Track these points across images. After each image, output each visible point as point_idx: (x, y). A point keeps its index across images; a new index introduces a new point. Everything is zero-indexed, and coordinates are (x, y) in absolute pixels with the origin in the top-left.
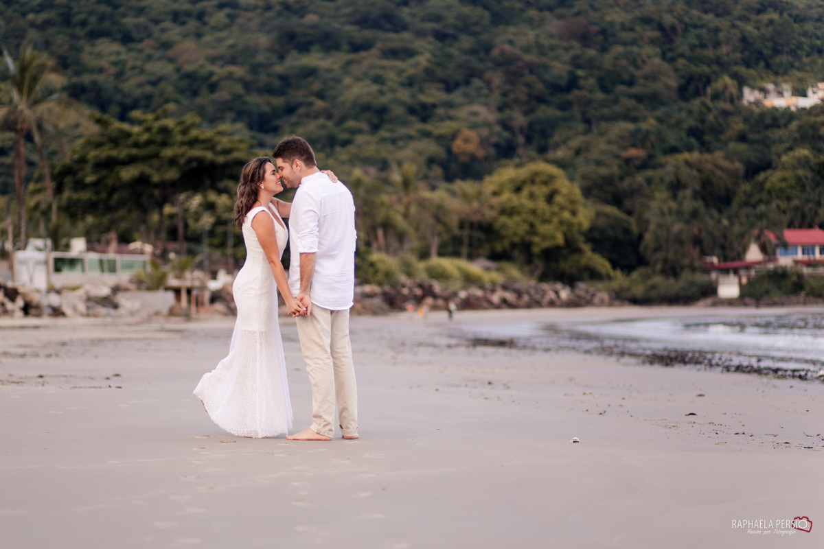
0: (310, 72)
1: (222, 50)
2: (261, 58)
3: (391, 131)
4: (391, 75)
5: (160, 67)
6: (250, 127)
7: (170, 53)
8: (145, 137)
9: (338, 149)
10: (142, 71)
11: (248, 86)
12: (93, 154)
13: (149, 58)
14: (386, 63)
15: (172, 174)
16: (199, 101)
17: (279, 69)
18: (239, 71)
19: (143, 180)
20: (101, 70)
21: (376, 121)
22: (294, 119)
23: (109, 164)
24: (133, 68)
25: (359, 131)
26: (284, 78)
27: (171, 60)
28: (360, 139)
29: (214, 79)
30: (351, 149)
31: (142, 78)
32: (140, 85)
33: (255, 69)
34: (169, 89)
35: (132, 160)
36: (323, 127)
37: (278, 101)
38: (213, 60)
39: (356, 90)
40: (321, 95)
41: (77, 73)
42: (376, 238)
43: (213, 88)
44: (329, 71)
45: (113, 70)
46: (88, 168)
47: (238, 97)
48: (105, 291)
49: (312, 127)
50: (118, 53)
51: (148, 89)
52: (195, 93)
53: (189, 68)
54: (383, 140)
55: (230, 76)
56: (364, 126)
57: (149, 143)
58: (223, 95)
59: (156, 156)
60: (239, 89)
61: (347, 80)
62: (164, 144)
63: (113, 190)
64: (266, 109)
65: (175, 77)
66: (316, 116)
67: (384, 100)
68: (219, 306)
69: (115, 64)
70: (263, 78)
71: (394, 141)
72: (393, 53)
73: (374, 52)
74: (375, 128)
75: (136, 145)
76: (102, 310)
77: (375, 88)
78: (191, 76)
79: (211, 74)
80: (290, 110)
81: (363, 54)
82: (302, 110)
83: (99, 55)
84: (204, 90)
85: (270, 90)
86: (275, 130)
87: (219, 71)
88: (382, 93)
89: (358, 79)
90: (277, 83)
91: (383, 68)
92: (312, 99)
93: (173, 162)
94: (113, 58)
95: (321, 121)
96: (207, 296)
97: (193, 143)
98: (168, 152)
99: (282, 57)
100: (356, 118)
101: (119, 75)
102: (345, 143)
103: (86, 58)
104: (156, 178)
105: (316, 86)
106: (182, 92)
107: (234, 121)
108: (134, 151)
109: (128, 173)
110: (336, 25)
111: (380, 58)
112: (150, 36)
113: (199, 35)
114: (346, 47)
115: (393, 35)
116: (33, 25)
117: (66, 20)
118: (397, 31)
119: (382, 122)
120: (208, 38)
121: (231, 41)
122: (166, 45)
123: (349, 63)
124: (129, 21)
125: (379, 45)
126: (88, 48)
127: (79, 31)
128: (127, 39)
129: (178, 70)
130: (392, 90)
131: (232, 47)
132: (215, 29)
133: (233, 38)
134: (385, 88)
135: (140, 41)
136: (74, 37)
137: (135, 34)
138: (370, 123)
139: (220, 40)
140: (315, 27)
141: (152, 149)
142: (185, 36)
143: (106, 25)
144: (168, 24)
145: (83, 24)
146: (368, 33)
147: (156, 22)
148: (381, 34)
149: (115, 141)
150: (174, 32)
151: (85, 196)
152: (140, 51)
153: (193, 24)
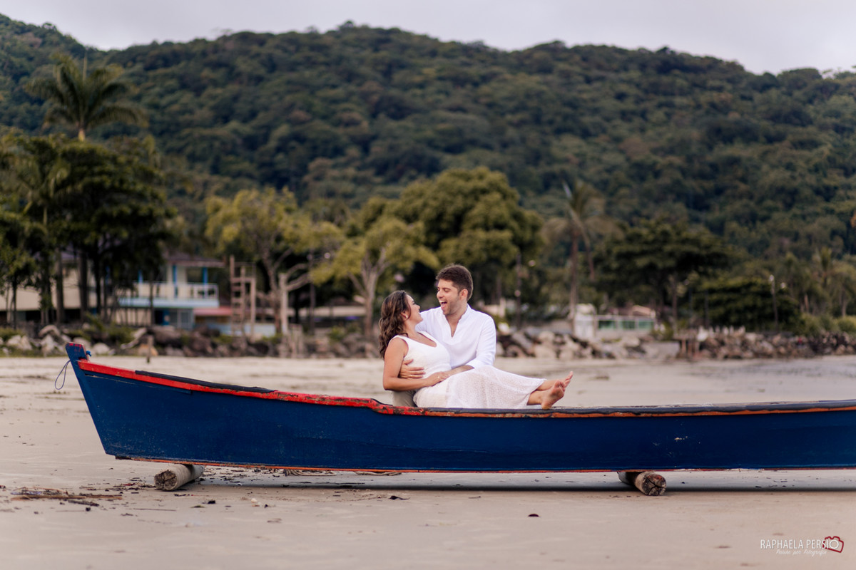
0: (734, 161)
1: (663, 142)
2: (694, 149)
3: (803, 209)
4: (801, 163)
5: (613, 158)
6: (688, 206)
7: (622, 146)
8: (651, 237)
9: (758, 224)
10: (600, 161)
11: (684, 172)
12: (616, 250)
13: (604, 150)
14: (795, 152)
15: (671, 263)
16: (647, 185)
17: (710, 158)
18: (677, 160)
19: (651, 267)
20: (567, 161)
21: (789, 200)
22: (722, 199)
23: (627, 256)
24: (593, 159)
25: (776, 209)
26: (714, 166)
27: (622, 152)
28: (776, 216)
29: (658, 167)
30: (770, 223)
31: (600, 167)
32: (599, 172)
33: (690, 159)
34: (622, 176)
35: (643, 253)
36: (747, 206)
37: (709, 185)
38: (655, 151)
39: (773, 176)
40: (744, 180)
41: (549, 164)
42: (803, 302)
43: (657, 174)
44: (750, 159)
45: (576, 160)
46: (612, 258)
47: (678, 182)
48: (635, 342)
49: (738, 206)
50: (579, 147)
51: (605, 176)
52: (643, 179)
53: (637, 158)
54: (795, 216)
55: (671, 165)
56: (780, 205)
57: (654, 241)
58: (665, 180)
59: (660, 250)
60: (678, 175)
61: (765, 167)
62: (665, 242)
63: (630, 273)
64: (700, 191)
65: (626, 165)
66: (741, 197)
67: (796, 183)
68: (706, 352)
69: (577, 155)
70: (697, 166)
71: (804, 217)
72: (801, 145)
73: (786, 143)
74: (788, 206)
75: (646, 243)
77: (788, 174)
78: (639, 166)
79: (655, 163)
80: (719, 191)
81: (777, 145)
82: (729, 192)
83: (565, 148)
84: (650, 176)
85: (702, 176)
86: (707, 208)
87: (661, 161)
88: (793, 178)
89: (773, 167)
90: (708, 170)
91: (793, 156)
92: (737, 183)
93: (671, 254)
94: (577, 151)
95: (745, 201)
96: (697, 346)
98: (668, 248)
99: (710, 148)
100: (773, 198)
101: (581, 165)
102: (764, 219)
103: (556, 150)
104: (660, 265)
105: (740, 173)
106: (632, 177)
107: (675, 201)
108: (646, 248)
109: (641, 262)
110: (754, 121)
111: (791, 148)
112: (604, 131)
113: (642, 130)
114: (762, 139)
115: (800, 129)
116: (511, 124)
117: (537, 120)
118: (803, 125)
119: (794, 200)
120: (650, 133)
121: (669, 135)
122: (617, 140)
123: (766, 153)
124: (587, 120)
125: (790, 137)
126: (555, 142)
127: (548, 129)
128: (585, 134)
129: (628, 159)
130: (802, 176)
131: (671, 140)
132: (655, 125)
133: (670, 134)
134: (796, 174)
135: (596, 135)
136: (544, 133)
137: (592, 131)
138: (784, 202)
139: (660, 135)
140: (737, 123)
141: (656, 246)
142: (631, 131)
143: (570, 123)
144: (618, 122)
145: (551, 122)
146: (781, 128)
147: (608, 120)
148: (791, 129)
149: (630, 239)
150: (622, 128)
151: (611, 277)
152: (597, 144)
153: (637, 121)
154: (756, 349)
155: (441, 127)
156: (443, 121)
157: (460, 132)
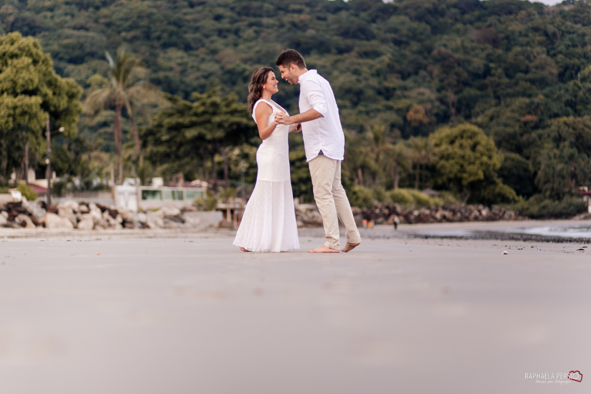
1: (251, 54)
3: (366, 106)
4: (365, 69)
5: (210, 66)
7: (217, 57)
8: (201, 109)
10: (198, 69)
12: (167, 121)
13: (203, 60)
14: (361, 61)
15: (220, 134)
16: (236, 88)
19: (200, 138)
20: (171, 69)
21: (355, 99)
23: (177, 128)
24: (192, 67)
27: (217, 62)
28: (344, 112)
29: (247, 73)
31: (198, 74)
32: (197, 79)
34: (216, 80)
35: (192, 125)
38: (245, 61)
39: (342, 79)
41: (155, 71)
42: (357, 176)
43: (245, 79)
44: (323, 66)
45: (179, 69)
46: (164, 130)
48: (176, 212)
50: (182, 58)
51: (203, 81)
52: (234, 83)
53: (229, 67)
54: (360, 112)
56: (347, 103)
57: (204, 113)
59: (209, 122)
61: (335, 73)
62: (214, 114)
63: (180, 145)
65: (220, 72)
67: (361, 86)
69: (180, 65)
71: (367, 113)
72: (366, 54)
73: (353, 53)
74: (355, 104)
75: (196, 114)
76: (174, 224)
77: (354, 78)
78: (231, 72)
79: (244, 70)
81: (346, 55)
83: (170, 59)
84: (240, 82)
87: (249, 68)
88: (359, 81)
89: (342, 72)
91: (359, 64)
93: (220, 125)
94: (179, 61)
97: (233, 112)
98: (217, 119)
100: (342, 98)
101: (183, 72)
103: (161, 61)
104: (209, 136)
106: (226, 83)
108: (194, 119)
109: (190, 134)
110: (327, 36)
111: (357, 58)
112: (203, 45)
113: (236, 45)
114: (334, 51)
115: (365, 43)
116: (125, 40)
117: (147, 36)
118: (368, 40)
119: (359, 100)
120: (242, 47)
121: (257, 48)
122: (214, 52)
123: (337, 61)
124: (189, 36)
125: (357, 49)
126: (162, 55)
127: (156, 43)
128: (188, 48)
129: (222, 68)
130: (366, 79)
131: (258, 52)
132: (246, 40)
133: (258, 46)
134: (361, 78)
135: (197, 49)
136: (153, 47)
137: (193, 45)
138: (351, 101)
139: (250, 48)
140: (313, 38)
141: (206, 117)
142: (227, 45)
143: (174, 39)
144: (215, 38)
145: (159, 38)
146: (349, 42)
147: (207, 36)
148: (358, 42)
149: (181, 112)
150: (219, 43)
151: (162, 149)
152: (197, 56)
153: (231, 38)
154: (306, 218)
155: (66, 42)
156: (67, 37)
157: (81, 46)
